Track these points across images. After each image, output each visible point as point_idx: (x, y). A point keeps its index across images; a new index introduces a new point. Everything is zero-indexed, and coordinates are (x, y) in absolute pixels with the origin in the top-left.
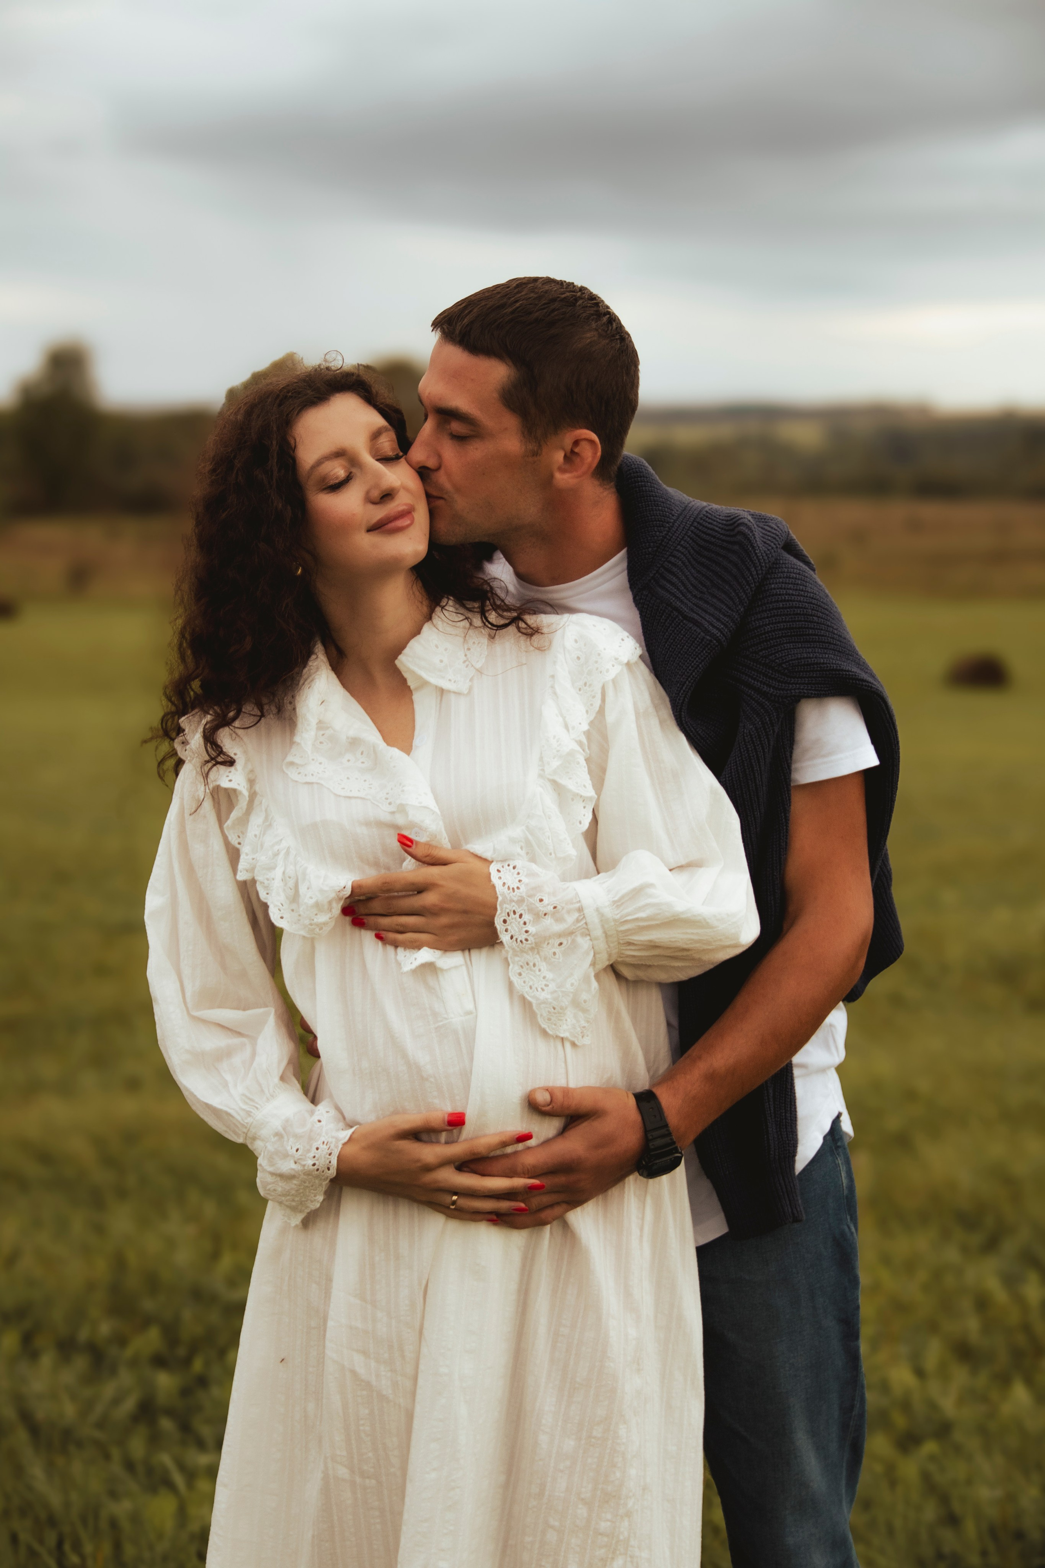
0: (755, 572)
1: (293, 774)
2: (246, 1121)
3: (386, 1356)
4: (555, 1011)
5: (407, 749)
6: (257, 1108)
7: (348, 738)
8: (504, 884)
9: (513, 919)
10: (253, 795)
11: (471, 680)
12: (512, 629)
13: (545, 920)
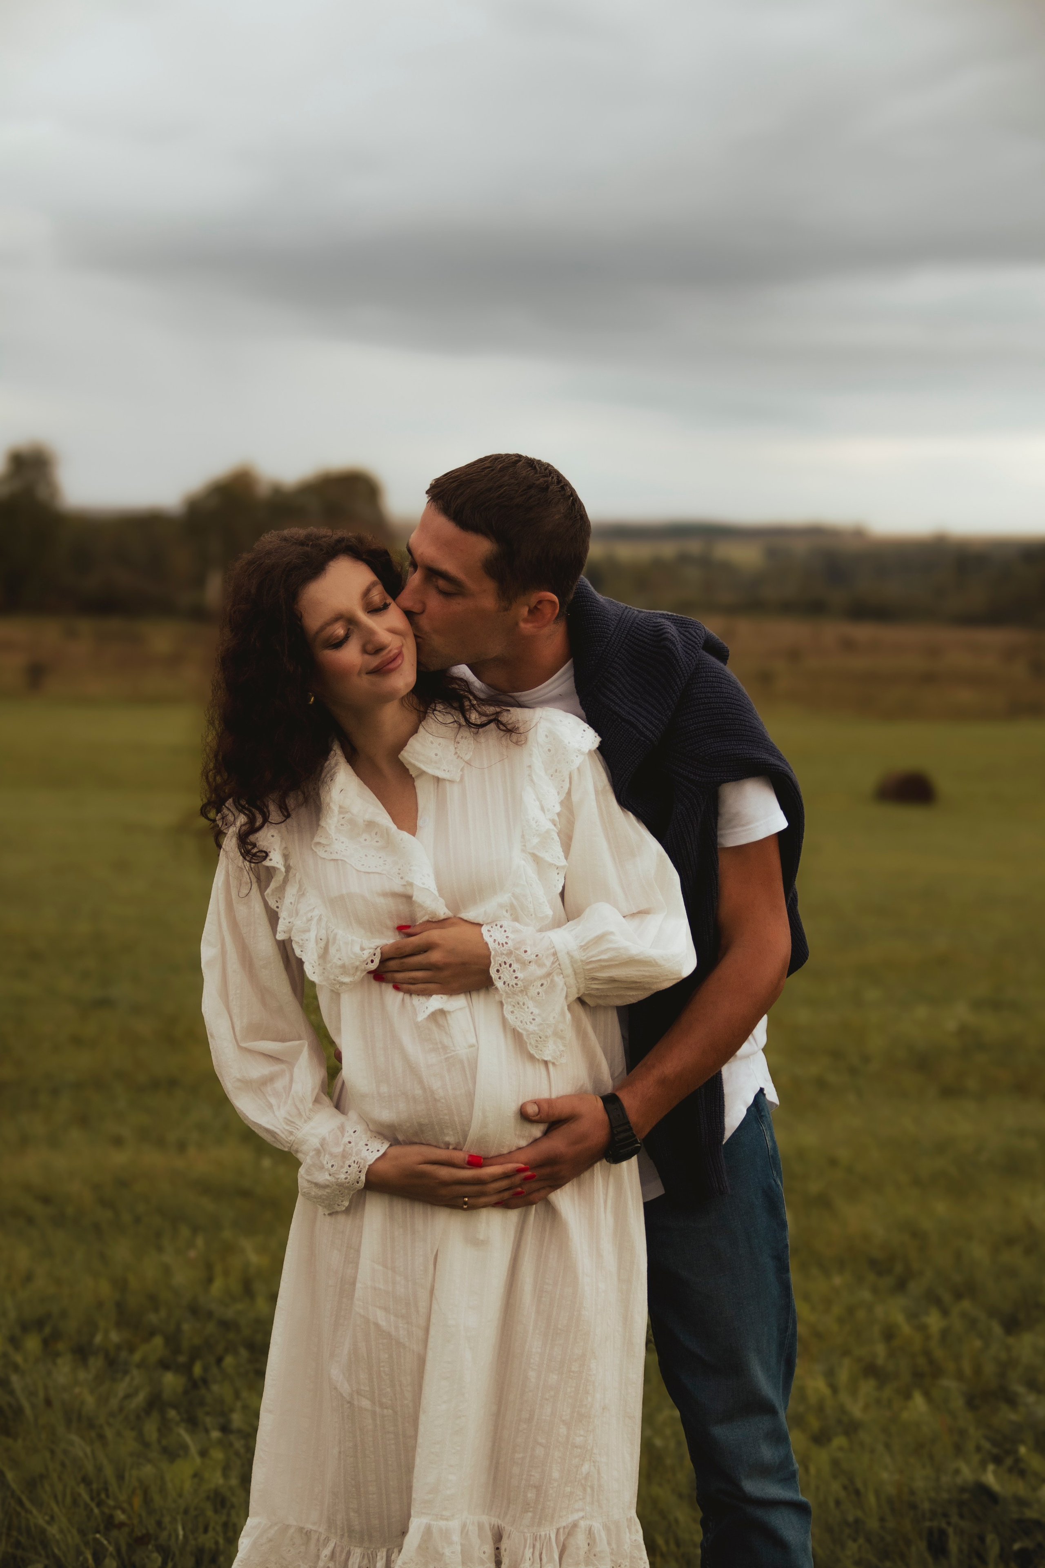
0: (680, 682)
1: (321, 852)
2: (289, 1139)
3: (404, 1311)
4: (541, 1040)
5: (412, 830)
6: (298, 1129)
7: (364, 821)
8: (495, 941)
9: (504, 968)
10: (288, 868)
11: (462, 770)
12: (493, 725)
13: (530, 967)
